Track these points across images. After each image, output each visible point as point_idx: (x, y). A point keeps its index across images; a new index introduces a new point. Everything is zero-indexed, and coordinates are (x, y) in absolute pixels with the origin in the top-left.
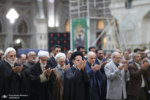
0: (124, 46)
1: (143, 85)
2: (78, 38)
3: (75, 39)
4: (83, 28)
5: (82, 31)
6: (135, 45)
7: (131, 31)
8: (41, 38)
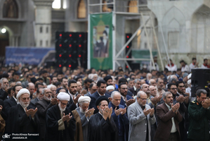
0: (164, 54)
1: (173, 129)
2: (99, 41)
3: (94, 42)
4: (107, 27)
5: (105, 32)
6: (181, 54)
7: (176, 32)
8: (41, 30)
